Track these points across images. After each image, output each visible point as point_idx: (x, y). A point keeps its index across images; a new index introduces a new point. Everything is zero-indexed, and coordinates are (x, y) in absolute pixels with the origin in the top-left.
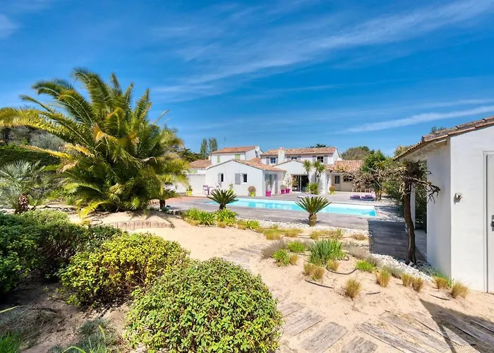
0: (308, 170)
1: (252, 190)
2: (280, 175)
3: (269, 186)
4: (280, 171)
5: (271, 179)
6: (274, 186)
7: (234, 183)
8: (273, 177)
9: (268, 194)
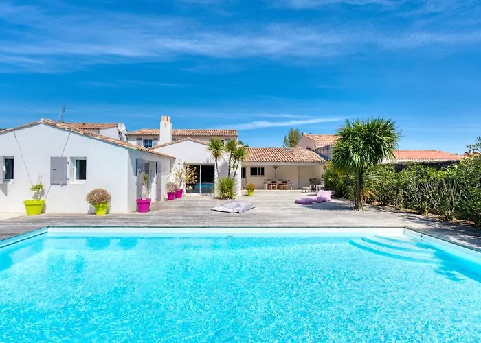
0: (217, 156)
1: (99, 199)
2: (165, 164)
3: (144, 187)
4: (165, 157)
5: (147, 172)
6: (154, 185)
7: (46, 182)
8: (152, 168)
9: (143, 205)
